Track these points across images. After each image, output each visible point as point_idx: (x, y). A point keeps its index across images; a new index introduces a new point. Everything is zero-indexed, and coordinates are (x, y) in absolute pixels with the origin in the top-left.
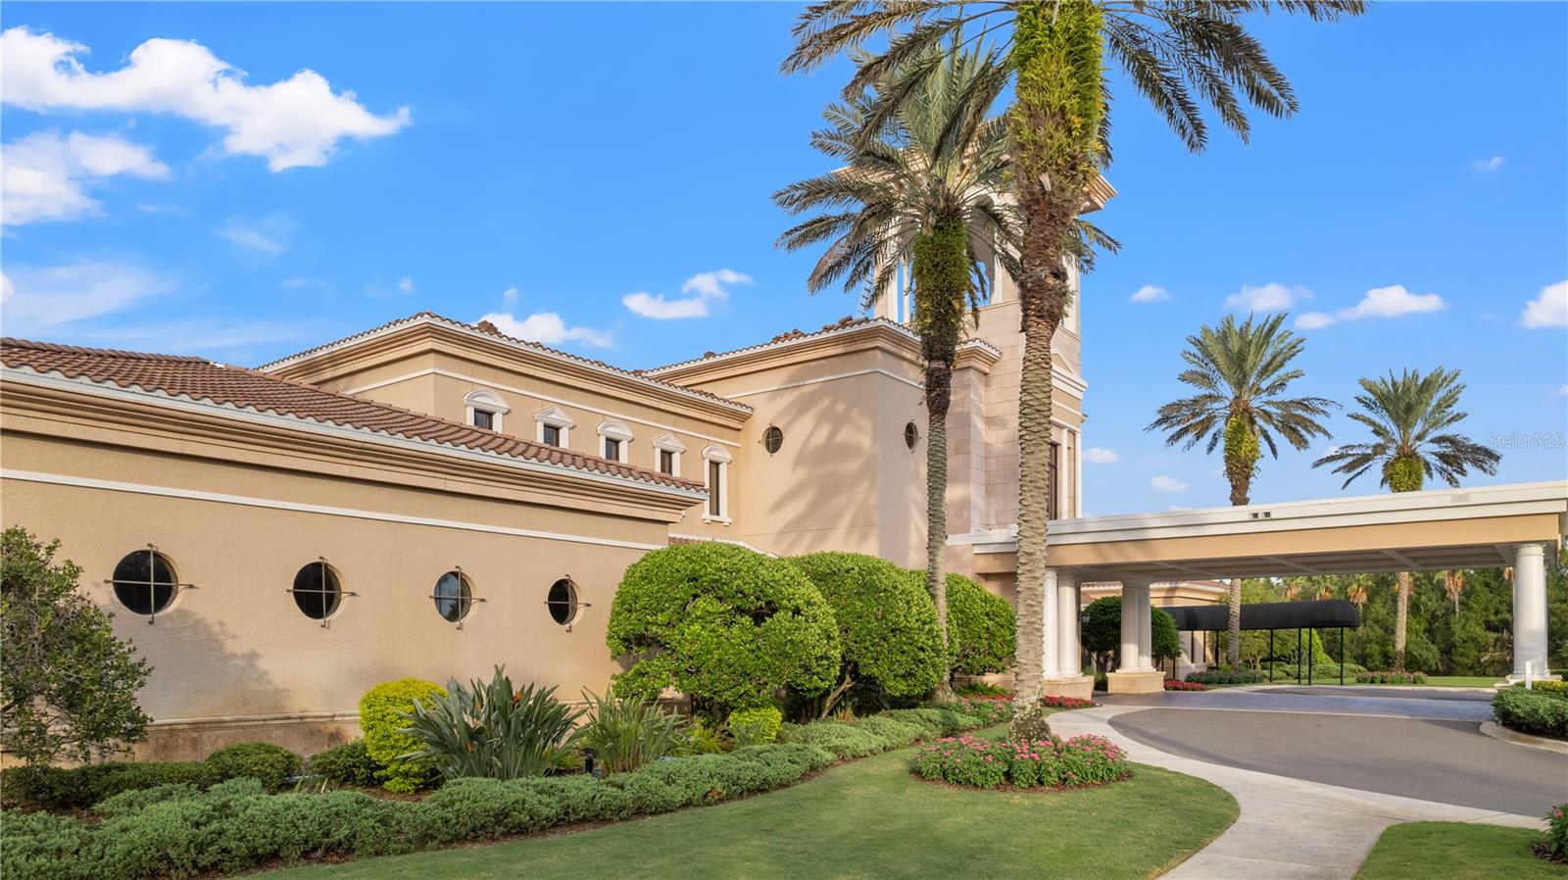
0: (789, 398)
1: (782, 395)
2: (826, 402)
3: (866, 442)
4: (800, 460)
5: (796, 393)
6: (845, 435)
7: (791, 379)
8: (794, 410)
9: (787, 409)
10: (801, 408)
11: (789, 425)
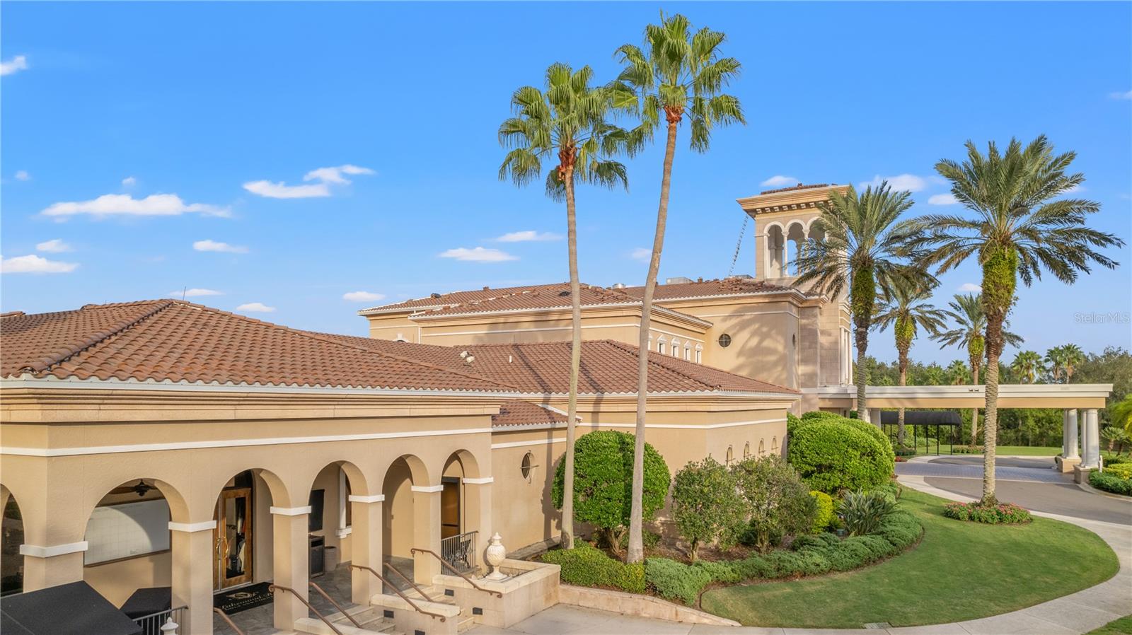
0: (734, 321)
1: (730, 319)
2: (757, 326)
3: (780, 348)
4: (740, 354)
5: (739, 319)
6: (767, 343)
7: (736, 311)
8: (738, 327)
9: (734, 326)
10: (743, 326)
11: (735, 334)
